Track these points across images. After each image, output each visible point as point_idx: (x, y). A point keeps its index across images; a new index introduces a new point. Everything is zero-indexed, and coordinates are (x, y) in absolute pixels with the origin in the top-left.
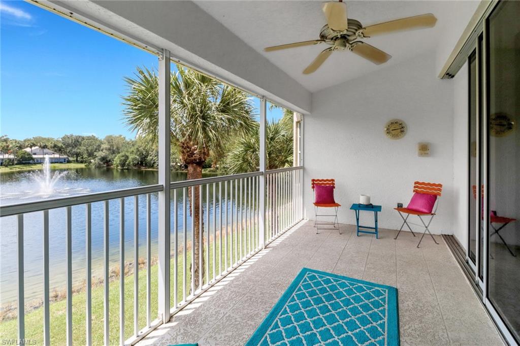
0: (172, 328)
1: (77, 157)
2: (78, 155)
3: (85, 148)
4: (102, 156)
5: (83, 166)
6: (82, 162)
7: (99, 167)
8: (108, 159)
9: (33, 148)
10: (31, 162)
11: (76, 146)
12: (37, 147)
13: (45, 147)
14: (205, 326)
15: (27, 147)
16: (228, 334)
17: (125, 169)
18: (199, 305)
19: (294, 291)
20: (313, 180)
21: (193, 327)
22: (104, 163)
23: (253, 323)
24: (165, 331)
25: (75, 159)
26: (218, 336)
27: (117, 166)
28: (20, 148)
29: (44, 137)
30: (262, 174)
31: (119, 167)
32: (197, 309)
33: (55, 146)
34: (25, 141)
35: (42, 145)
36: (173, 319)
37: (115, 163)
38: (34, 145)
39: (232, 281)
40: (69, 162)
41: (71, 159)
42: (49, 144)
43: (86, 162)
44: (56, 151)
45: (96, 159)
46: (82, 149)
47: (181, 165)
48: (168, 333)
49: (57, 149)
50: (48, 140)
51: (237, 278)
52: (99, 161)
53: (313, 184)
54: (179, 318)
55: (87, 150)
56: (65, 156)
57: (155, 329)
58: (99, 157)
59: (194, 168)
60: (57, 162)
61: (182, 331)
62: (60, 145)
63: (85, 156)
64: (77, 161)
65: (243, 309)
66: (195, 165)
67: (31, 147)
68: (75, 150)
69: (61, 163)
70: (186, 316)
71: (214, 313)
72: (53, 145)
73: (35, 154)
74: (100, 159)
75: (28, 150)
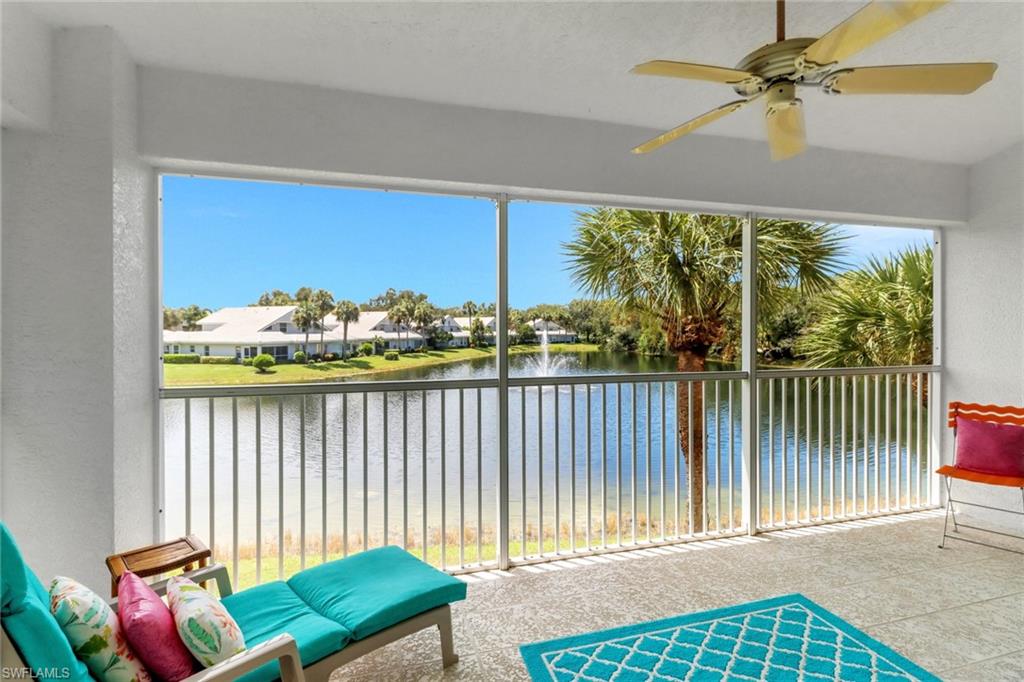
0: (504, 578)
1: (588, 334)
2: (589, 330)
3: (598, 320)
4: (622, 332)
5: (594, 348)
6: (594, 342)
7: (617, 351)
8: (631, 338)
9: (537, 321)
10: (534, 340)
11: (587, 316)
12: (540, 320)
13: (549, 319)
14: (539, 594)
15: (530, 319)
16: (555, 616)
17: (657, 356)
18: (556, 568)
19: (723, 616)
20: (956, 405)
21: (525, 587)
22: (625, 345)
23: (600, 622)
24: (495, 577)
25: (585, 337)
26: (541, 611)
27: (644, 351)
28: (523, 321)
29: (549, 303)
30: (746, 376)
31: (647, 353)
32: (548, 572)
33: (561, 317)
34: (528, 311)
35: (547, 315)
36: (513, 570)
37: (640, 344)
38: (537, 317)
39: (632, 560)
40: (578, 341)
41: (580, 337)
42: (554, 315)
43: (599, 343)
44: (562, 325)
45: (614, 337)
46: (594, 322)
47: (765, 352)
48: (495, 581)
49: (564, 322)
50: (555, 308)
51: (645, 560)
52: (617, 341)
53: (955, 415)
54: (520, 572)
55: (601, 323)
56: (573, 333)
57: (487, 570)
58: (618, 335)
59: (688, 359)
60: (563, 342)
61: (510, 586)
62: (566, 315)
63: (599, 332)
64: (588, 341)
65: (608, 600)
66: (689, 353)
67: (534, 320)
68: (586, 323)
69: (568, 342)
70: (528, 574)
71: (564, 586)
72: (558, 316)
73: (538, 329)
74: (619, 338)
75: (531, 323)
